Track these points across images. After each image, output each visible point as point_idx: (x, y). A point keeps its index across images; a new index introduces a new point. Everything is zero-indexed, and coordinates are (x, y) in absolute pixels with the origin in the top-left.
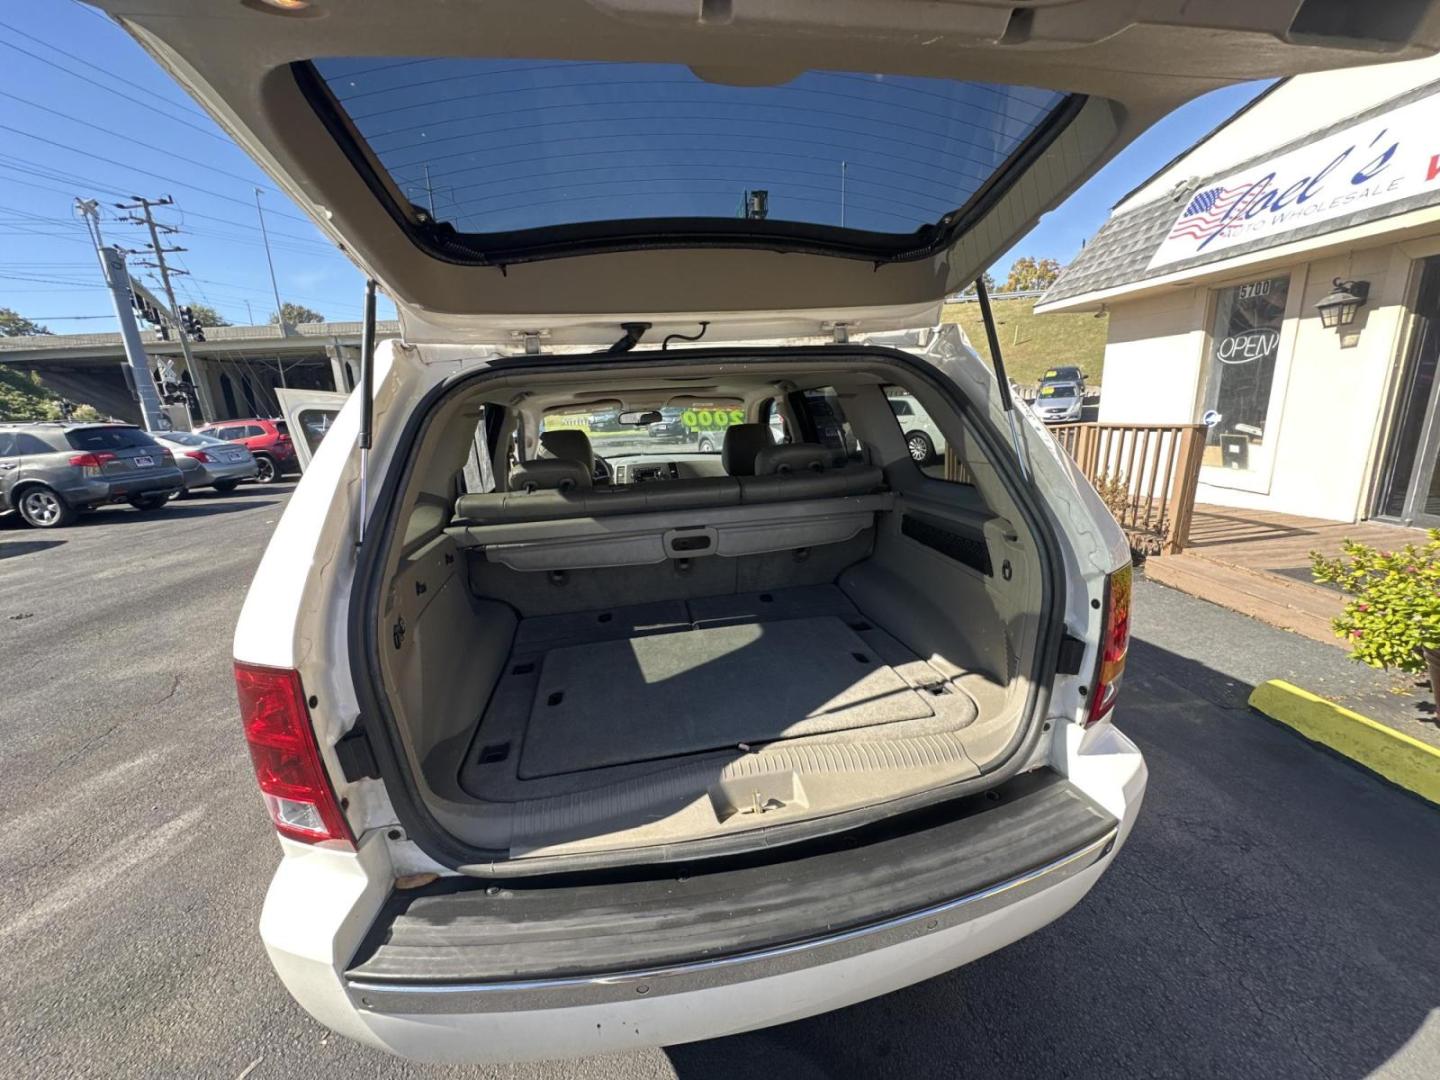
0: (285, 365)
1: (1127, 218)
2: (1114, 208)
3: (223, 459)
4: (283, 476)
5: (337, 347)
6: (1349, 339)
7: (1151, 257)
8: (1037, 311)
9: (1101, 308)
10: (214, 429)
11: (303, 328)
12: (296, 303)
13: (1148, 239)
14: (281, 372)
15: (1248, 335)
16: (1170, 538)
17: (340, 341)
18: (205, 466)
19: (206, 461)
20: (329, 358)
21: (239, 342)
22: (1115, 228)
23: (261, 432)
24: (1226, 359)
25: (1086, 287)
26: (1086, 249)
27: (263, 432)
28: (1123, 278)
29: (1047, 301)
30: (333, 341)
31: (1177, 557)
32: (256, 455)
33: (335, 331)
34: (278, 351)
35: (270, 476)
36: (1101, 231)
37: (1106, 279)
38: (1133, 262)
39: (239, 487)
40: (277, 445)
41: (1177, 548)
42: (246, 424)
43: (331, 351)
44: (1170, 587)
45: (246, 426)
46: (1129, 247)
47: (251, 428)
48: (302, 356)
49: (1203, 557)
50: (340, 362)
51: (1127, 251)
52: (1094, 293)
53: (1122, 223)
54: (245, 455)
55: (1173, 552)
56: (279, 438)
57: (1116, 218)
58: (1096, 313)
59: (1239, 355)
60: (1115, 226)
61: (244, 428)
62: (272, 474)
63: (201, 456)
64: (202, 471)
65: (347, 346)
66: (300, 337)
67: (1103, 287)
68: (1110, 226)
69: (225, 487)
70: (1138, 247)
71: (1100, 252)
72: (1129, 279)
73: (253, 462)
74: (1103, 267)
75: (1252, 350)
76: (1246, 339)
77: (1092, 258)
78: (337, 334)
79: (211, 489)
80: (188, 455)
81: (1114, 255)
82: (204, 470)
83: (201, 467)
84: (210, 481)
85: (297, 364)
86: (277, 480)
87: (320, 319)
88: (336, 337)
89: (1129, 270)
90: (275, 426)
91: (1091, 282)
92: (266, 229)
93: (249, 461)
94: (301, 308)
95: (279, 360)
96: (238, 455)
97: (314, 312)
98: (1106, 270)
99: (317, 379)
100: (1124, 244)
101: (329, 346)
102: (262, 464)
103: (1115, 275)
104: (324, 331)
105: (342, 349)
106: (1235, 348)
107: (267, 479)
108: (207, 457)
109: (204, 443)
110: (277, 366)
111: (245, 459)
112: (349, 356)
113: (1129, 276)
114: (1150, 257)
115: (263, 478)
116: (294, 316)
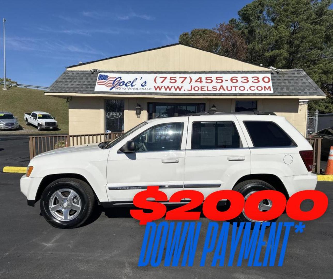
1: (75, 73)
6: (138, 116)
13: (89, 82)
15: (114, 112)
22: (71, 74)
24: (109, 117)
28: (86, 91)
29: (52, 92)
57: (69, 71)
59: (112, 116)
71: (69, 81)
72: (89, 92)
75: (115, 116)
76: (114, 113)
91: (72, 90)
106: (111, 115)
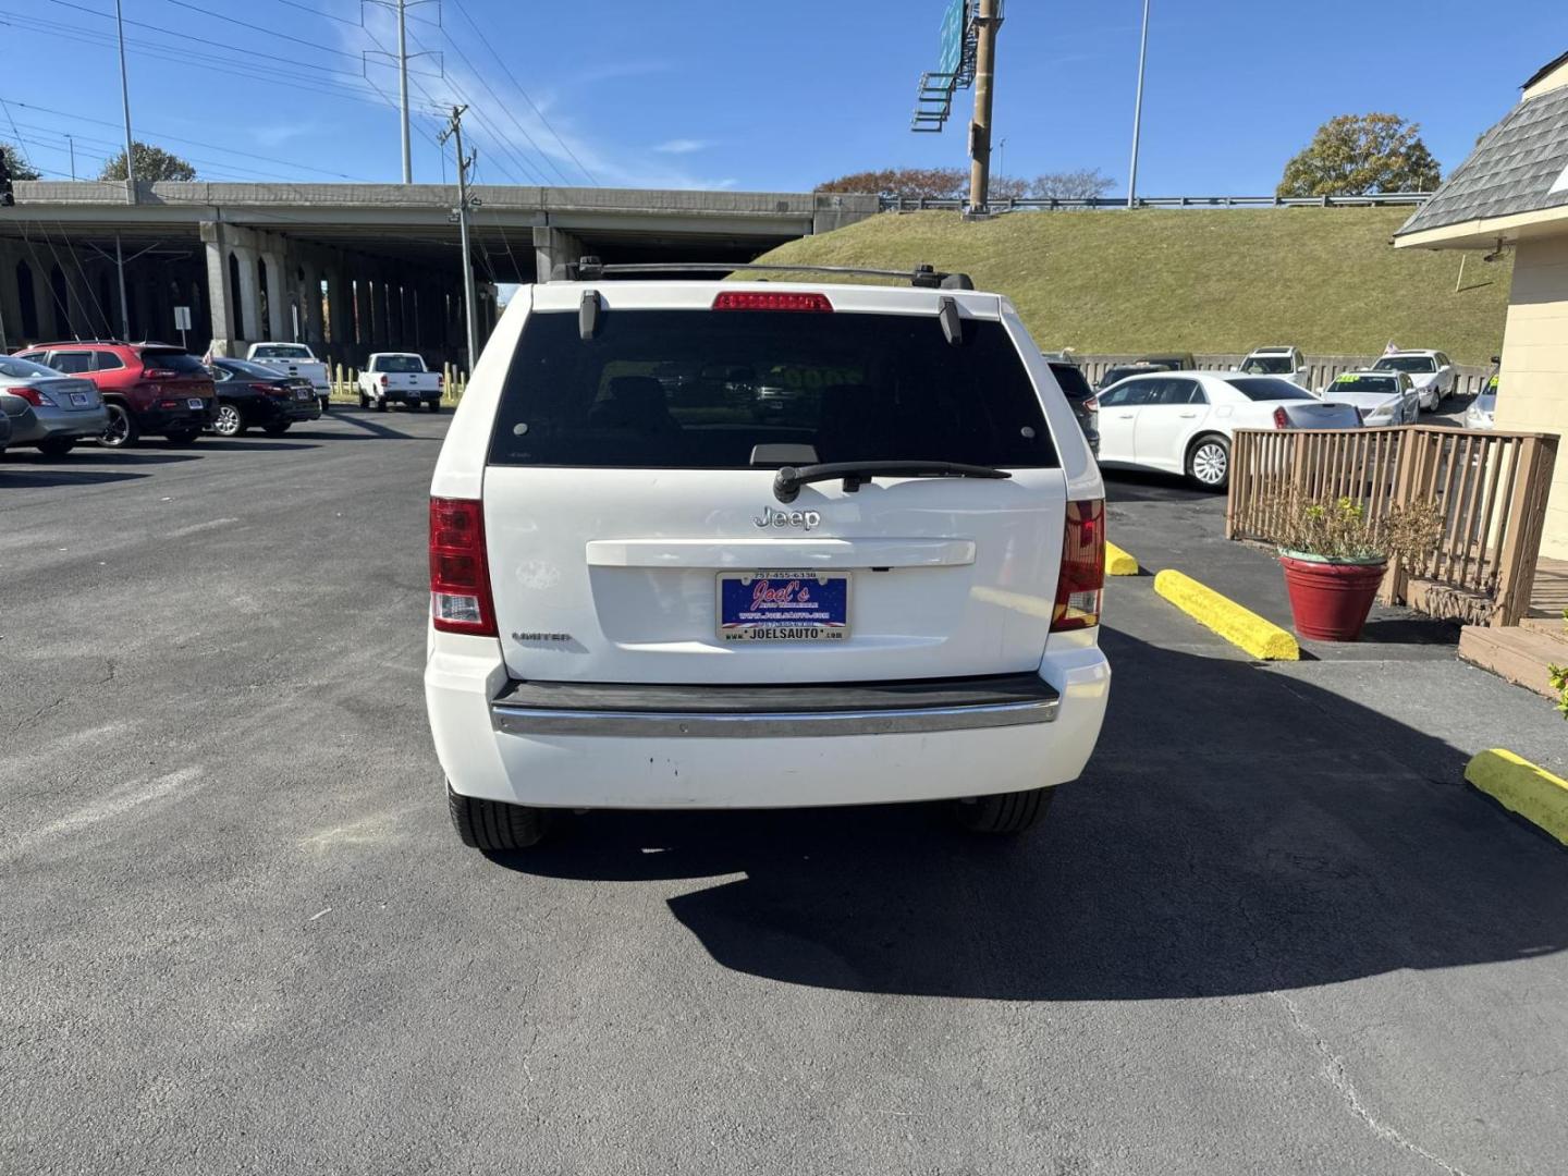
0: (127, 252)
1: (1542, 105)
2: (1527, 87)
3: (62, 402)
4: (141, 438)
5: (219, 226)
7: (1558, 173)
8: (1400, 243)
9: (1496, 245)
10: (43, 354)
11: (165, 189)
12: (151, 143)
13: (1561, 143)
14: (120, 263)
16: (1501, 599)
17: (224, 216)
18: (35, 410)
19: (37, 403)
20: (204, 244)
21: (59, 207)
22: (1522, 121)
23: (114, 362)
25: (1468, 211)
26: (1480, 148)
27: (119, 364)
28: (1518, 202)
29: (1414, 229)
30: (213, 214)
31: (1510, 630)
32: (108, 400)
33: (218, 198)
34: (118, 227)
35: (121, 436)
36: (1505, 123)
37: (1497, 202)
38: (1535, 178)
39: (76, 450)
40: (138, 386)
41: (1511, 619)
42: (96, 347)
43: (209, 232)
44: (1483, 669)
45: (94, 354)
46: (1535, 153)
47: (100, 354)
48: (154, 238)
49: (1542, 631)
50: (221, 251)
51: (1530, 160)
52: (1477, 222)
53: (1533, 112)
54: (92, 400)
55: (1505, 623)
56: (142, 375)
57: (1528, 103)
58: (1487, 253)
60: (1525, 116)
61: (90, 354)
62: (125, 433)
63: (31, 395)
64: (30, 420)
65: (234, 224)
66: (158, 204)
67: (1489, 214)
68: (1518, 116)
69: (56, 447)
70: (1547, 155)
71: (1497, 157)
72: (1526, 205)
73: (103, 412)
74: (1497, 181)
77: (1486, 164)
78: (221, 203)
79: (35, 450)
80: (13, 391)
81: (1513, 166)
82: (34, 419)
83: (30, 410)
84: (40, 436)
85: (148, 250)
86: (131, 443)
87: (188, 173)
88: (218, 208)
89: (1528, 190)
90: (138, 355)
91: (1476, 203)
92: (122, 17)
93: (98, 408)
94: (159, 151)
95: (118, 241)
96: (84, 399)
97: (180, 160)
98: (1500, 187)
99: (176, 280)
100: (1529, 148)
101: (207, 223)
102: (113, 414)
103: (1510, 195)
104: (200, 196)
105: (227, 229)
107: (117, 441)
108: (41, 398)
109: (35, 374)
110: (112, 251)
111: (93, 405)
112: (236, 243)
113: (1526, 200)
114: (1555, 174)
115: (110, 439)
116: (150, 166)
